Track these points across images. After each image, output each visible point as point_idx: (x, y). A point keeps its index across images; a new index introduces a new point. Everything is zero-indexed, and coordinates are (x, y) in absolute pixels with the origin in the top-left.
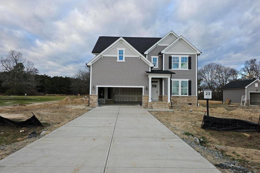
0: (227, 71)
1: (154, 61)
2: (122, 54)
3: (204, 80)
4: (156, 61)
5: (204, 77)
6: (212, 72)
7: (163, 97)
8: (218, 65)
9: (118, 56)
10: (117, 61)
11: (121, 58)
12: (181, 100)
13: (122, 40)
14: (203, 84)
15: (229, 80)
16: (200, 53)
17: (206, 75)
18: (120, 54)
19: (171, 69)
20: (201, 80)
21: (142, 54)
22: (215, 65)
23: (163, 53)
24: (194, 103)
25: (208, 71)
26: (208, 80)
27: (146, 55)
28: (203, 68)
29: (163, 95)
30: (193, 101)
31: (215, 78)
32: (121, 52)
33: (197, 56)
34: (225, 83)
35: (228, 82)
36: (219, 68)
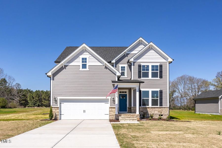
0: (199, 82)
1: (122, 70)
2: (86, 62)
3: (177, 91)
4: (124, 70)
5: (177, 89)
6: (185, 83)
7: (132, 108)
8: (191, 77)
9: (81, 64)
10: (80, 70)
11: (84, 66)
12: (151, 111)
13: (85, 47)
14: (176, 95)
15: (201, 91)
16: (172, 60)
17: (179, 87)
18: (83, 62)
19: (141, 79)
20: (175, 91)
21: (108, 62)
22: (187, 77)
23: (131, 61)
24: (165, 114)
25: (181, 83)
26: (181, 91)
27: (113, 63)
28: (176, 80)
29: (132, 106)
30: (164, 112)
31: (188, 90)
32: (84, 60)
33: (169, 64)
34: (197, 93)
35: (200, 93)
36: (191, 80)
